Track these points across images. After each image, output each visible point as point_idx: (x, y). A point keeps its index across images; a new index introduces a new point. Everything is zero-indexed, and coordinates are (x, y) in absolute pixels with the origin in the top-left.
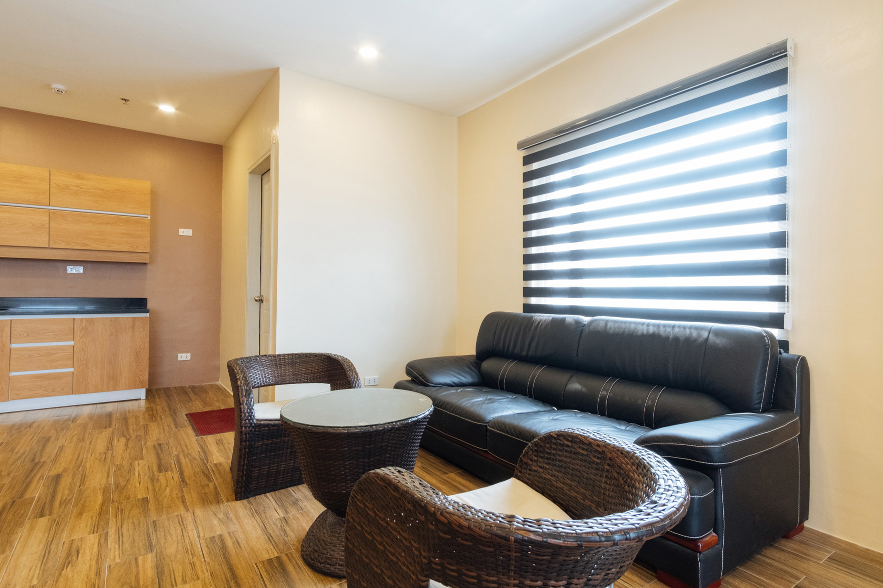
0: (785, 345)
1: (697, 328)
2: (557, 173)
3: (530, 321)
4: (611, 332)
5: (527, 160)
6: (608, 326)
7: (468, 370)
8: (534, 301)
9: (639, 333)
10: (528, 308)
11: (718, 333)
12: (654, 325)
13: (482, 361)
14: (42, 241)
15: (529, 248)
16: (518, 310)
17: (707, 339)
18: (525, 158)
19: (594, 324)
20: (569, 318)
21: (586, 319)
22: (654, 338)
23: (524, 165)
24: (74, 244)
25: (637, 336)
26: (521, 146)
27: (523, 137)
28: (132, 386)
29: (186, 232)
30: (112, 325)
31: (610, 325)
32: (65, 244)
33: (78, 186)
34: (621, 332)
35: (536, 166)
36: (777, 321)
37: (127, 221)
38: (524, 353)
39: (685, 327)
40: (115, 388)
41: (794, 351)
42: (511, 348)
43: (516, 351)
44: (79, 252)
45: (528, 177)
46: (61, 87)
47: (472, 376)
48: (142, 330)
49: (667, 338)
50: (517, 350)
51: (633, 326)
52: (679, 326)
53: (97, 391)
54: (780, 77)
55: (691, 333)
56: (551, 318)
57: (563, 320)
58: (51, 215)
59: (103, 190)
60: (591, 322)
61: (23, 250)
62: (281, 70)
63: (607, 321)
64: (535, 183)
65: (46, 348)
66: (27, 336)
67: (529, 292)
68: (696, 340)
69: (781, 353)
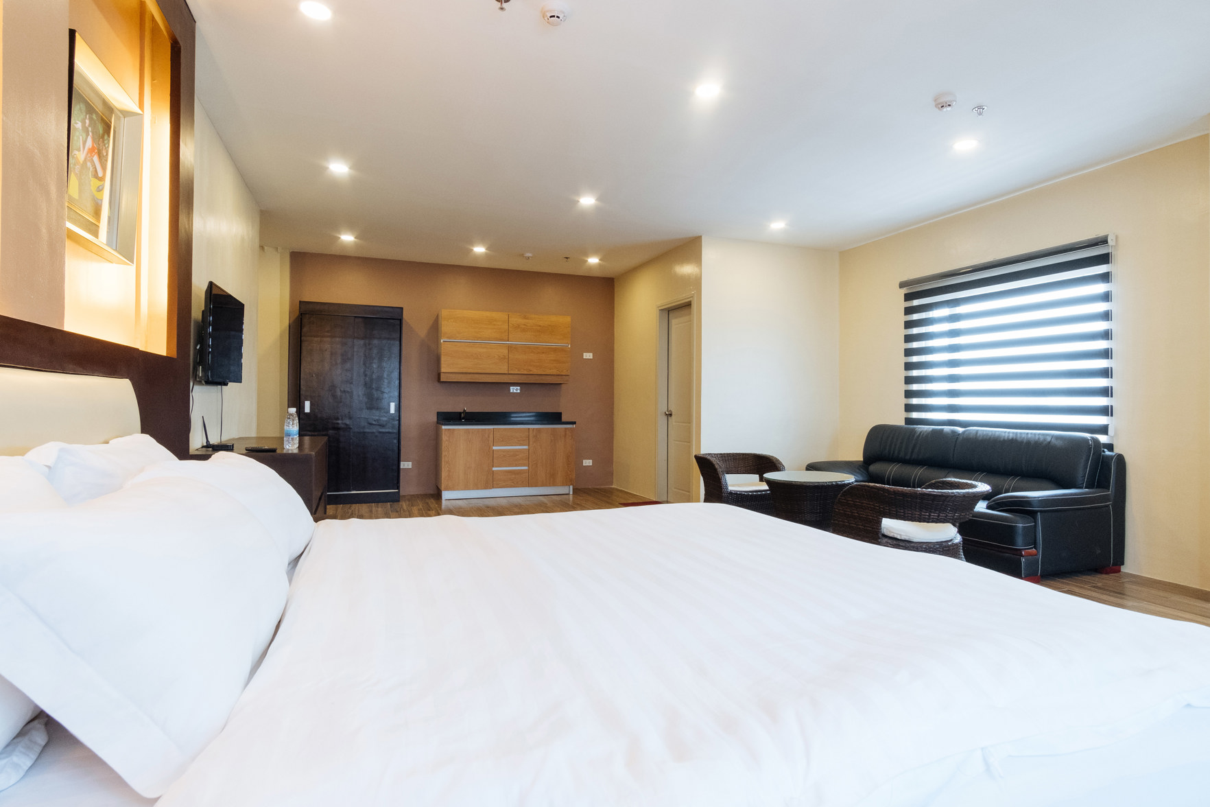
0: (1110, 447)
1: (1043, 435)
2: (936, 309)
3: (913, 431)
4: (980, 438)
5: (908, 297)
6: (978, 434)
7: (858, 471)
8: (915, 415)
9: (1002, 439)
10: (909, 421)
11: (1058, 438)
12: (1013, 433)
13: (869, 465)
14: (504, 369)
15: (910, 371)
16: (902, 423)
17: (1049, 442)
18: (905, 295)
19: (967, 433)
20: (947, 428)
21: (960, 430)
22: (1012, 443)
23: (905, 301)
24: (523, 370)
25: (1000, 441)
26: (902, 285)
27: (905, 278)
28: (564, 484)
29: (588, 356)
30: (552, 434)
31: (979, 433)
32: (517, 370)
33: (525, 325)
34: (988, 437)
35: (916, 303)
36: (1104, 430)
37: (555, 350)
38: (908, 457)
39: (1035, 434)
40: (554, 484)
41: (1117, 450)
42: (896, 452)
43: (900, 456)
44: (525, 376)
45: (909, 311)
46: (530, 255)
47: (862, 475)
49: (1022, 442)
50: (902, 454)
51: (997, 433)
52: (1031, 434)
53: (543, 485)
54: (1104, 259)
55: (1039, 439)
56: (931, 429)
57: (942, 430)
58: (510, 348)
59: (540, 326)
60: (964, 432)
61: (494, 376)
62: (703, 237)
63: (977, 431)
64: (915, 317)
65: (513, 450)
66: (503, 441)
67: (909, 408)
68: (1042, 443)
69: (1104, 451)
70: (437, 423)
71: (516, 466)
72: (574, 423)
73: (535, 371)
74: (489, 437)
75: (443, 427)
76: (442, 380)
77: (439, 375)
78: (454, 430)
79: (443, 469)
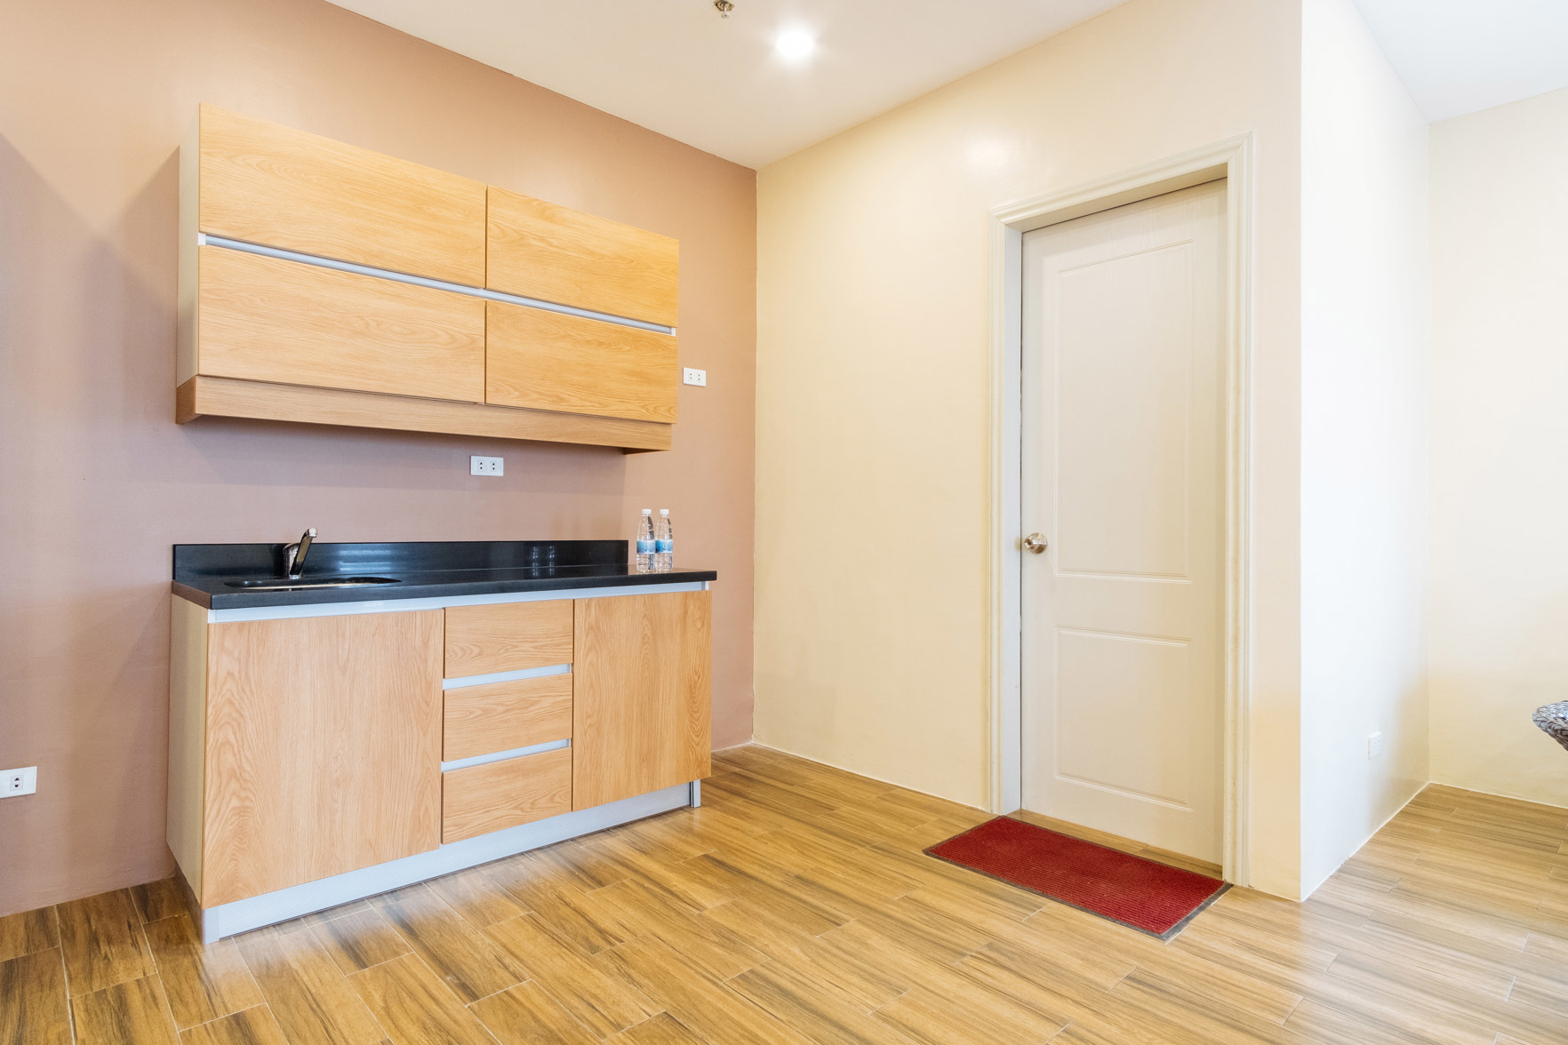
14: (470, 386)
24: (535, 396)
28: (680, 778)
29: (695, 376)
30: (645, 616)
32: (518, 394)
33: (542, 239)
37: (635, 340)
44: (540, 417)
48: (699, 625)
53: (618, 797)
58: (489, 314)
59: (592, 253)
61: (425, 409)
65: (519, 686)
66: (482, 653)
70: (175, 590)
71: (530, 742)
72: (711, 576)
73: (575, 403)
74: (426, 644)
75: (214, 617)
76: (200, 409)
77: (184, 395)
78: (264, 624)
79: (211, 812)
